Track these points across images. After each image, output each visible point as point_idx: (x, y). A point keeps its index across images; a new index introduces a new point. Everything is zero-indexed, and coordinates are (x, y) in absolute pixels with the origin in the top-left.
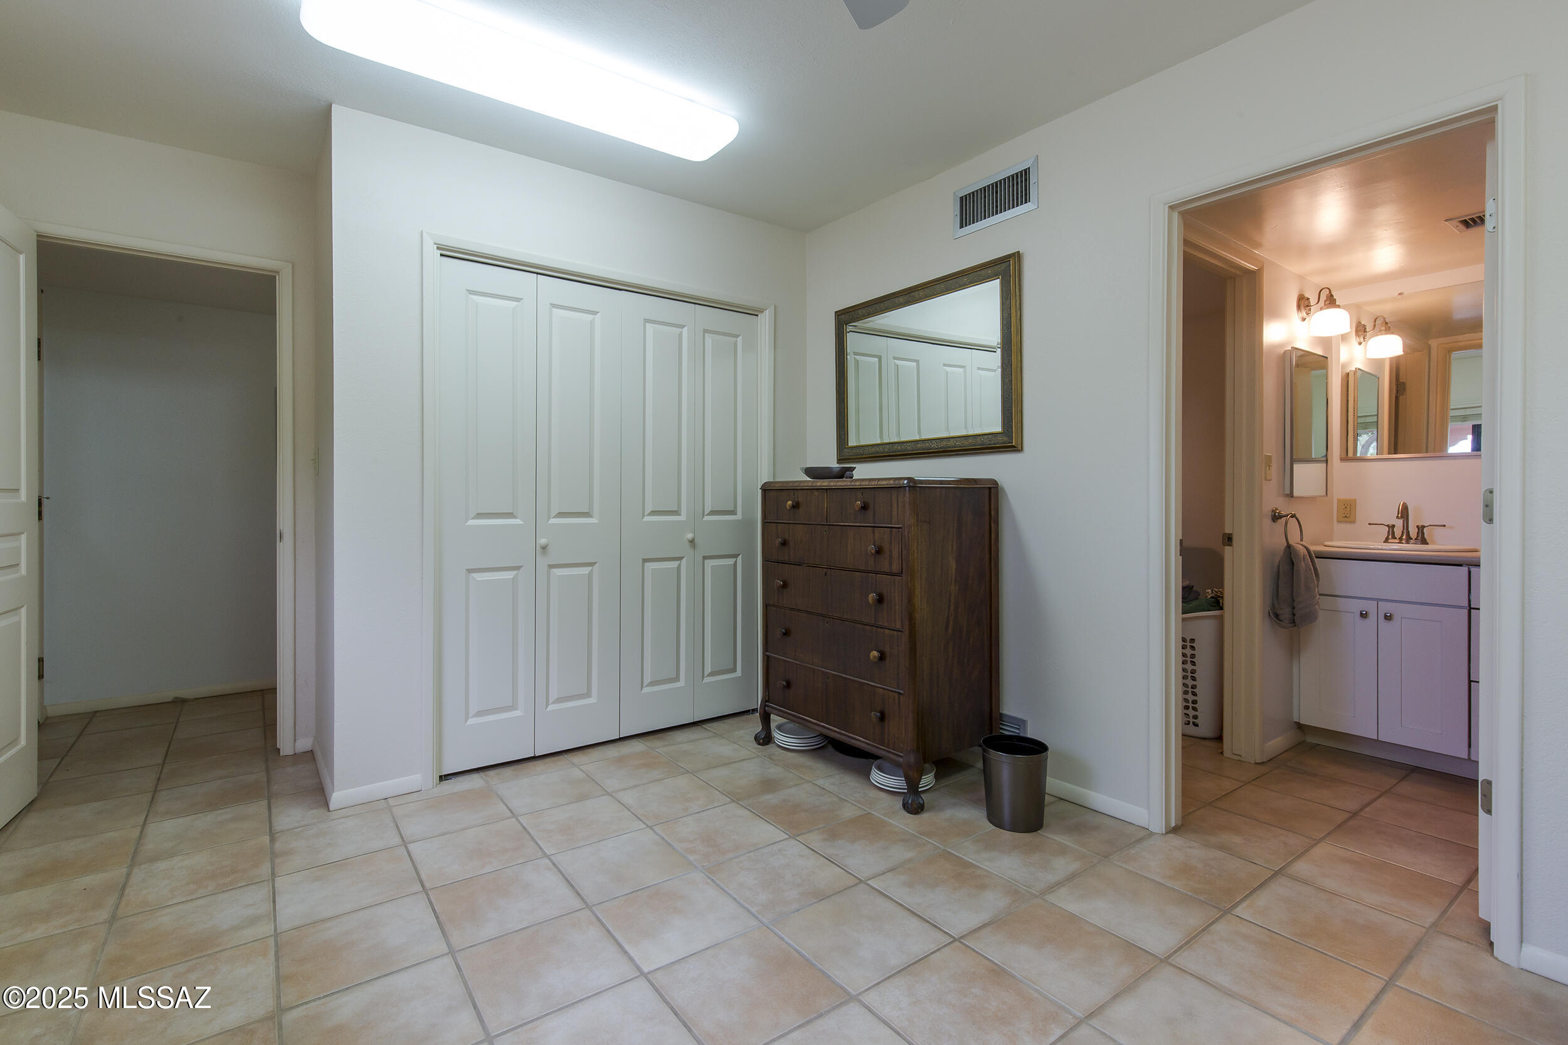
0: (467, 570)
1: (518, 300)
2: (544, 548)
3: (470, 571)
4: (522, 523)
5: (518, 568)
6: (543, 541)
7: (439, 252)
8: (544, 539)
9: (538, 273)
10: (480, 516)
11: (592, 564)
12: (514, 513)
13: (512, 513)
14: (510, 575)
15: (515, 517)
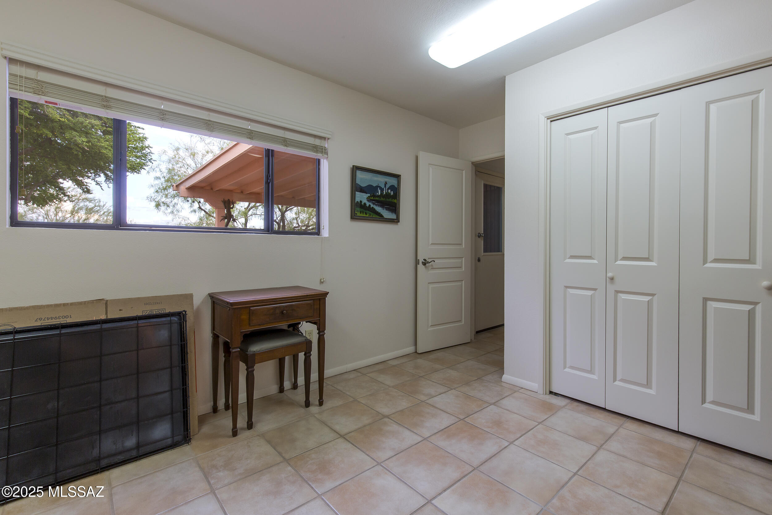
0: (565, 286)
1: (596, 128)
2: (612, 279)
3: (567, 287)
4: (597, 262)
5: (595, 290)
6: (610, 275)
7: (549, 121)
8: (610, 274)
9: (608, 107)
10: (572, 257)
11: (653, 295)
12: (592, 257)
13: (591, 256)
14: (590, 293)
15: (594, 259)
